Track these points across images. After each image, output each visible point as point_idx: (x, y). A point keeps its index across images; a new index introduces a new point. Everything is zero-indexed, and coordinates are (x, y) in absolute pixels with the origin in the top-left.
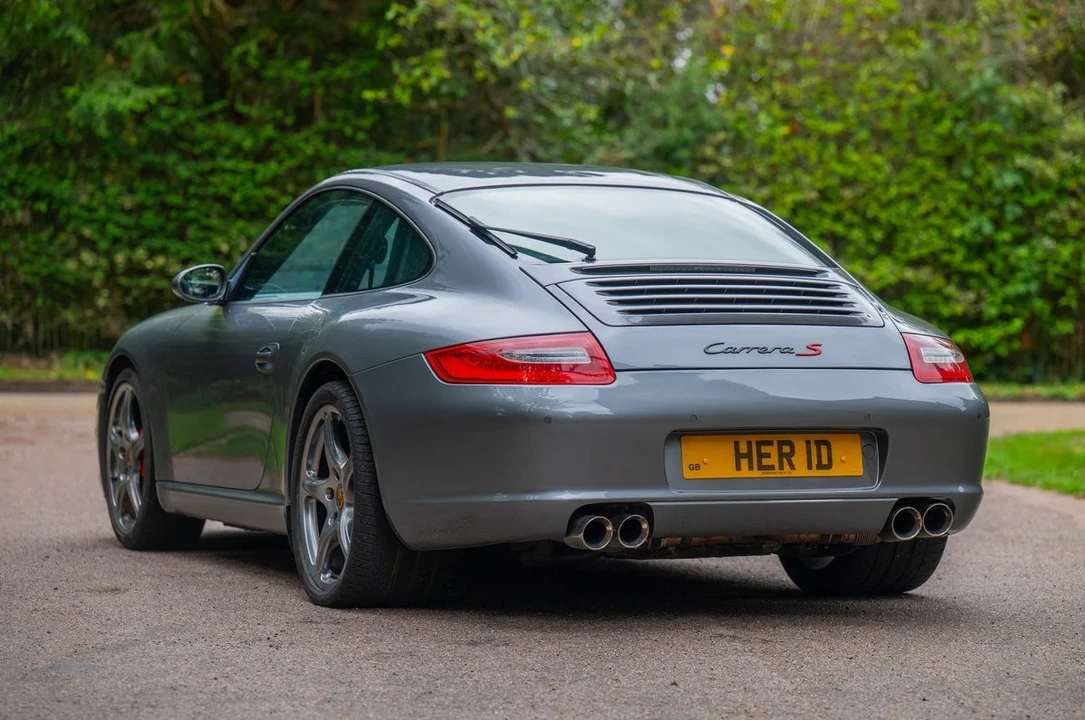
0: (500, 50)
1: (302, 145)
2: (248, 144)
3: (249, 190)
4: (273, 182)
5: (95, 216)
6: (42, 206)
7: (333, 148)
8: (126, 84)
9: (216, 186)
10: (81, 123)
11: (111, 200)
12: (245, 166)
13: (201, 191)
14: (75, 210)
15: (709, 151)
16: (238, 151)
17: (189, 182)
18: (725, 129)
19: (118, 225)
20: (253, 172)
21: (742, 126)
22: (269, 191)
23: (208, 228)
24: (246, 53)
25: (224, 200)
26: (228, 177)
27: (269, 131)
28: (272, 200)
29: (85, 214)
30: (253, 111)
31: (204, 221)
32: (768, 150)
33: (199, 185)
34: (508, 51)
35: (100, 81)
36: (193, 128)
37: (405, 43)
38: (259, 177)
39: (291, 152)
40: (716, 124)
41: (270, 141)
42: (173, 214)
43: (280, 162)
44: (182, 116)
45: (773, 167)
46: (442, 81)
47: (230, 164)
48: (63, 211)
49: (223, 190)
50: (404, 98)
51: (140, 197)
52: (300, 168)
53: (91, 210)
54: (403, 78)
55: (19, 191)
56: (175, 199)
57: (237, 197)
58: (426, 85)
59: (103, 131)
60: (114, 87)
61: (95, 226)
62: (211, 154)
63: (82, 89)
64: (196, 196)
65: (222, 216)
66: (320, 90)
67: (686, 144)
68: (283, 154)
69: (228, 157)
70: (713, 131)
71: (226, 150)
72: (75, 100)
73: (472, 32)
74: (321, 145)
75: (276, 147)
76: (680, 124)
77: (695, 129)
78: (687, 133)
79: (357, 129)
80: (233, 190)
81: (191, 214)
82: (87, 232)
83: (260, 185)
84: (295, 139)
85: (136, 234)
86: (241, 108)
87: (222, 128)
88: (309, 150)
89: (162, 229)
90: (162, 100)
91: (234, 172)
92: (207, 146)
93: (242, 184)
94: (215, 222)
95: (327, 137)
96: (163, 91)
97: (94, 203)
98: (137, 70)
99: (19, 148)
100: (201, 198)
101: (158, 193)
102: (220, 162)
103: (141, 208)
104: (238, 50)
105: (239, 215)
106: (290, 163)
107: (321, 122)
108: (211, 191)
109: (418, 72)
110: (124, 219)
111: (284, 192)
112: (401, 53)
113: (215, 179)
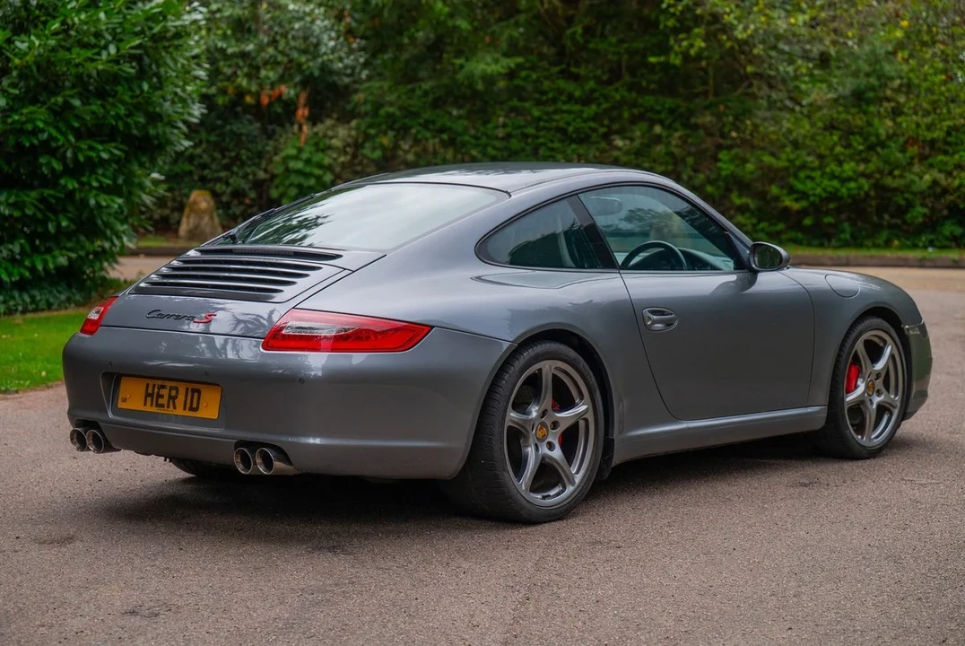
0: (740, 27)
1: (613, 93)
2: (577, 94)
3: (579, 124)
4: (595, 118)
5: (479, 142)
6: (445, 137)
7: (634, 95)
8: (497, 55)
9: (557, 121)
10: (466, 83)
11: (489, 132)
12: (576, 108)
13: (547, 125)
14: (466, 138)
15: (889, 93)
16: (571, 98)
17: (540, 119)
18: (901, 78)
19: (494, 148)
20: (582, 112)
21: (911, 75)
22: (592, 124)
23: (552, 149)
24: (574, 33)
25: (563, 131)
26: (565, 115)
27: (591, 84)
28: (594, 130)
29: (473, 141)
30: (582, 71)
31: (551, 145)
32: (930, 91)
33: (546, 121)
34: (745, 29)
35: (480, 54)
36: (542, 83)
37: (678, 25)
38: (585, 115)
39: (606, 98)
40: (893, 74)
41: (593, 91)
42: (529, 140)
43: (599, 105)
44: (534, 76)
45: (934, 103)
46: (701, 49)
47: (565, 107)
48: (459, 139)
49: (562, 124)
50: (676, 60)
51: (508, 130)
52: (613, 108)
53: (477, 138)
54: (676, 48)
55: (431, 127)
56: (531, 131)
57: (571, 129)
58: (692, 52)
59: (480, 87)
60: (489, 59)
61: (480, 149)
62: (554, 100)
63: (467, 60)
64: (544, 128)
65: (562, 141)
66: (625, 57)
67: (873, 89)
68: (602, 100)
69: (564, 103)
70: (892, 79)
71: (563, 98)
72: (462, 67)
73: (722, 15)
74: (626, 94)
75: (597, 95)
76: (868, 75)
77: (879, 78)
78: (873, 81)
79: (649, 82)
80: (568, 124)
81: (541, 140)
82: (474, 152)
83: (585, 121)
84: (609, 90)
85: (505, 154)
86: (574, 70)
87: (561, 83)
88: (618, 97)
89: (523, 150)
90: (520, 67)
91: (569, 112)
92: (551, 95)
93: (574, 120)
94: (556, 145)
95: (630, 88)
96: (520, 60)
97: (479, 135)
98: (504, 45)
99: (430, 98)
100: (549, 129)
101: (520, 127)
102: (560, 105)
103: (509, 136)
104: (569, 32)
105: (573, 141)
106: (605, 106)
107: (627, 78)
108: (554, 124)
109: (685, 44)
110: (498, 144)
111: (602, 125)
112: (675, 31)
113: (556, 117)
